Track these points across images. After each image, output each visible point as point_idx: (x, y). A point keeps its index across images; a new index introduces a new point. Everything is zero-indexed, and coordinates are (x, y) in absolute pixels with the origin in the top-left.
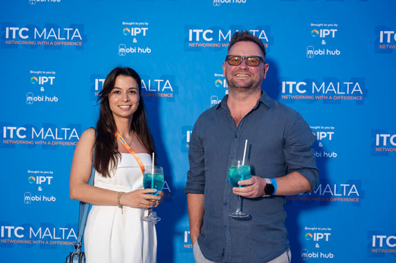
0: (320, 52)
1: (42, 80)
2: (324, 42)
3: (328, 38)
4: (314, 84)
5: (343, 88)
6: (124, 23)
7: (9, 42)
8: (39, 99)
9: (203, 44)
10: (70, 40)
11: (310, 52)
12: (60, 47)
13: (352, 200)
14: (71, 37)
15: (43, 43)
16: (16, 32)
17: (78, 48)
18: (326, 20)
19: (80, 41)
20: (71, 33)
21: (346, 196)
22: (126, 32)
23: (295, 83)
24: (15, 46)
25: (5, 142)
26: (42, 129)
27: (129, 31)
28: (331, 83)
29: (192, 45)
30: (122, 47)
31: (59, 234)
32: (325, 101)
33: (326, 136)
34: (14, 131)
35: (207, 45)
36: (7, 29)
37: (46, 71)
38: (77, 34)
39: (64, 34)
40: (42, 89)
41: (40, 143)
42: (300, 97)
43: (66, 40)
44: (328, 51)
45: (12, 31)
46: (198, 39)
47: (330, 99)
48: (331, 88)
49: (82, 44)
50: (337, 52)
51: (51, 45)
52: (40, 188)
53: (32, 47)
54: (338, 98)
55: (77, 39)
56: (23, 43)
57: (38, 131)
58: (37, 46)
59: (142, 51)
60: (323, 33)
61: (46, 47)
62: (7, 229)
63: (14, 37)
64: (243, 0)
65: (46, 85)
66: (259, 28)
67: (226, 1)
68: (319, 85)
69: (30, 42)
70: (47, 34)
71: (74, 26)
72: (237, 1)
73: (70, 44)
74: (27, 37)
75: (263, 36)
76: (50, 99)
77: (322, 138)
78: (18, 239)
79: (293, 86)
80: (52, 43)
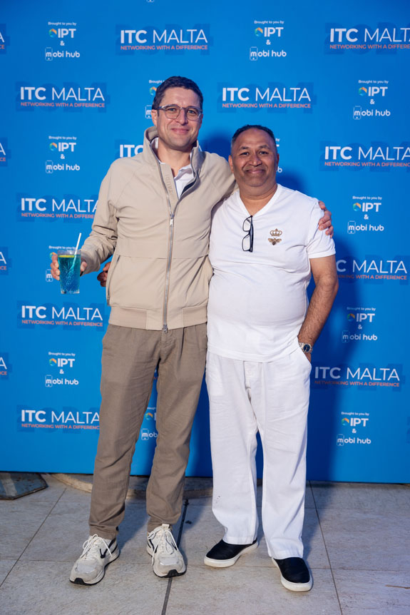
0: (368, 113)
1: (62, 147)
2: (372, 102)
3: (377, 97)
4: (360, 149)
5: (393, 154)
6: (150, 82)
7: (24, 104)
8: (59, 167)
9: (238, 105)
10: (91, 101)
11: (357, 113)
12: (80, 109)
13: (399, 278)
14: (92, 97)
15: (61, 105)
16: (31, 92)
17: (100, 110)
18: (376, 76)
19: (103, 102)
20: (93, 93)
21: (393, 274)
22: (153, 91)
23: (339, 148)
24: (30, 109)
25: (23, 215)
26: (64, 201)
28: (380, 148)
29: (226, 106)
30: (149, 108)
31: (83, 314)
32: (372, 168)
33: (372, 207)
34: (32, 203)
35: (242, 105)
36: (22, 89)
37: (66, 136)
38: (99, 94)
39: (84, 94)
40: (63, 157)
41: (61, 216)
42: (345, 164)
43: (87, 102)
44: (377, 112)
45: (27, 91)
46: (232, 99)
47: (378, 166)
48: (379, 153)
49: (105, 105)
50: (387, 113)
51: (71, 107)
53: (50, 109)
54: (387, 165)
55: (99, 100)
56: (40, 104)
57: (59, 203)
58: (55, 108)
60: (372, 92)
61: (66, 109)
62: (28, 309)
63: (30, 98)
64: (283, 54)
65: (67, 152)
66: (302, 86)
67: (265, 54)
68: (365, 151)
69: (48, 104)
70: (65, 95)
71: (95, 86)
72: (277, 54)
73: (92, 105)
74: (44, 98)
75: (305, 94)
76: (71, 168)
77: (369, 210)
78: (40, 319)
79: (337, 152)
80: (71, 105)
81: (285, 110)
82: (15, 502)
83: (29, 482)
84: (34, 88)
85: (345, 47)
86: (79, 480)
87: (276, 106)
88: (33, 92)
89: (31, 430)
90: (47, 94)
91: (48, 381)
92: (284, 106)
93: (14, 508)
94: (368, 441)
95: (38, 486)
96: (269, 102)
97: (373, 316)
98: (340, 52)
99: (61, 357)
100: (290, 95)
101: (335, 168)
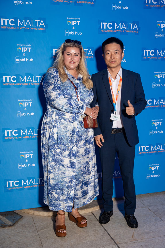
1: (24, 50)
2: (162, 31)
4: (157, 51)
6: (67, 18)
7: (3, 27)
8: (23, 60)
9: (107, 30)
10: (38, 27)
11: (156, 35)
12: (33, 31)
14: (39, 25)
17: (43, 31)
19: (44, 27)
20: (39, 23)
22: (69, 23)
23: (149, 51)
24: (6, 30)
26: (26, 77)
27: (70, 22)
29: (102, 31)
30: (67, 31)
31: (37, 132)
33: (162, 76)
34: (9, 78)
35: (109, 31)
36: (2, 19)
37: (26, 44)
38: (42, 24)
39: (35, 23)
40: (24, 55)
42: (151, 58)
43: (36, 27)
45: (5, 20)
46: (105, 28)
47: (164, 59)
49: (45, 29)
51: (28, 30)
52: (25, 109)
53: (17, 30)
55: (42, 26)
56: (12, 28)
57: (23, 78)
58: (20, 30)
59: (77, 33)
60: (162, 26)
61: (25, 30)
62: (8, 132)
63: (6, 24)
64: (127, 8)
65: (26, 52)
66: (134, 22)
67: (119, 7)
68: (160, 52)
69: (16, 28)
70: (25, 23)
71: (40, 19)
72: (124, 8)
73: (39, 29)
74: (14, 24)
75: (136, 27)
76: (29, 60)
77: (161, 78)
78: (15, 136)
79: (148, 52)
80: (28, 28)
81: (127, 33)
82: (14, 227)
83: (12, 216)
84: (8, 19)
85: (152, 6)
86: (38, 211)
87: (123, 31)
88: (8, 21)
89: (12, 191)
90: (15, 22)
91: (20, 166)
92: (127, 31)
93: (16, 230)
94: (158, 175)
95: (19, 217)
96: (121, 30)
97: (162, 123)
98: (150, 8)
99: (26, 154)
100: (129, 27)
101: (148, 60)
